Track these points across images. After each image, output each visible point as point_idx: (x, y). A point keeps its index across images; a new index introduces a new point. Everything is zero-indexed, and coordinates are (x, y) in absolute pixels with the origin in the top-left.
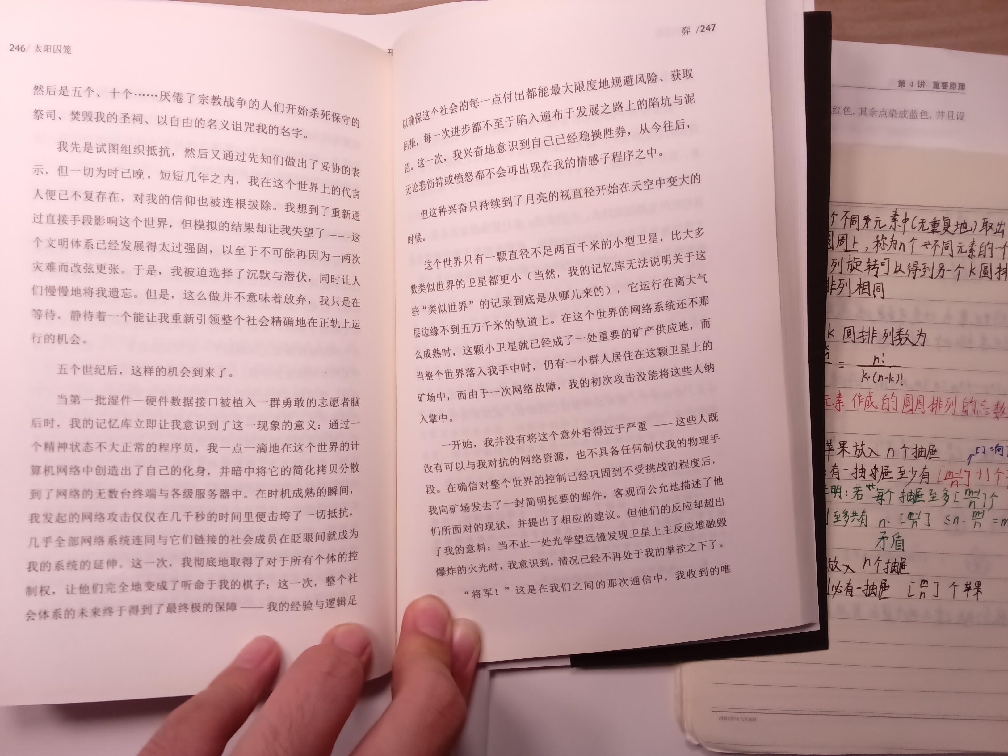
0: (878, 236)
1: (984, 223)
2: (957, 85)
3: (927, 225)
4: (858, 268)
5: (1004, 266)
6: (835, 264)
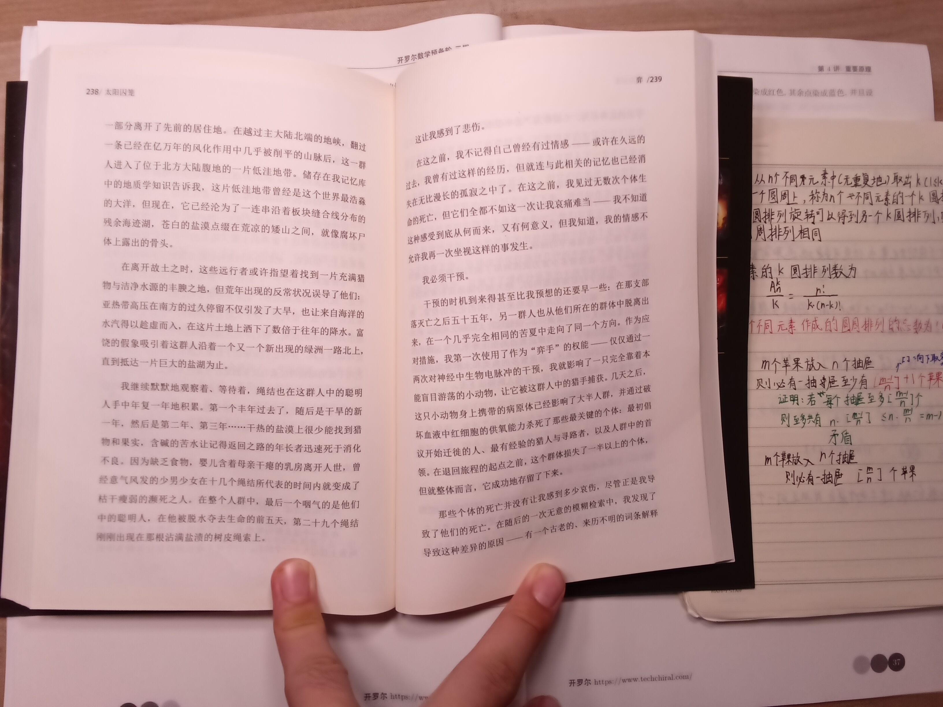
0: (812, 191)
1: (895, 177)
2: (865, 68)
3: (851, 180)
5: (912, 211)
6: (780, 215)
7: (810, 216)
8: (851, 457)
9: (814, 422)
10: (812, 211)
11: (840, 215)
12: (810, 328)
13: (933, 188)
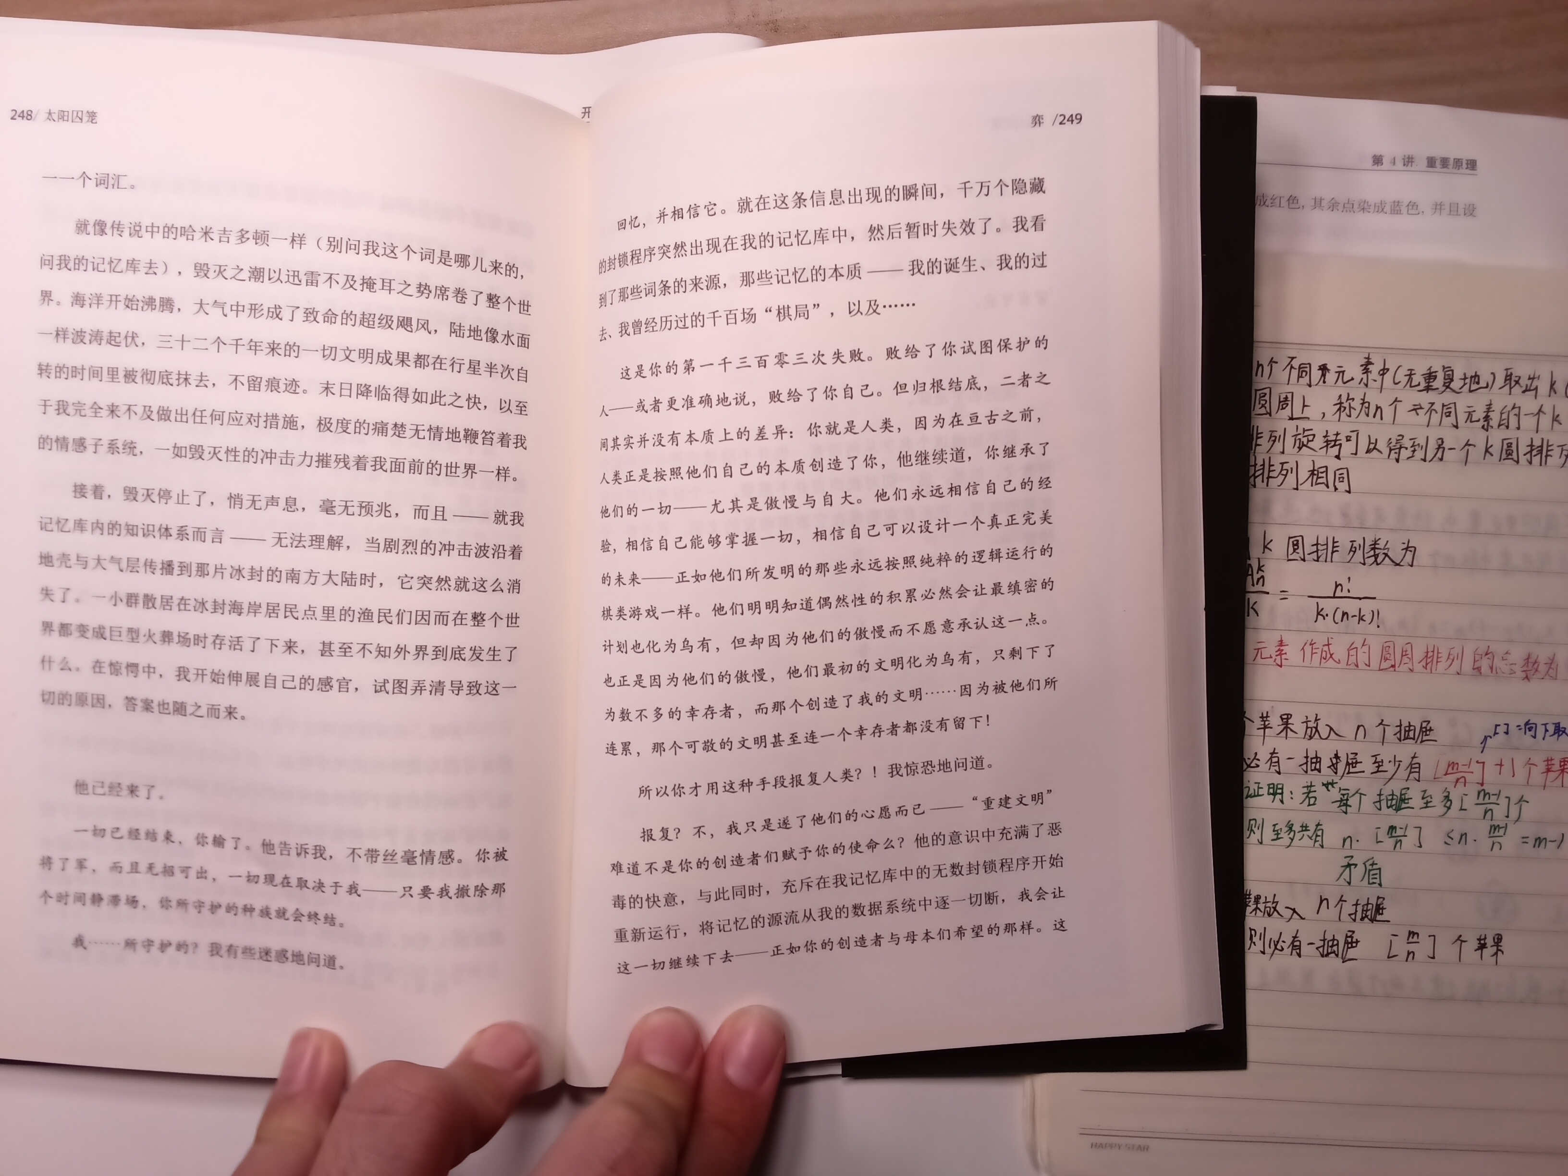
0: (1341, 396)
1: (1507, 376)
2: (1464, 163)
3: (1418, 379)
4: (1310, 445)
5: (1537, 443)
6: (1273, 438)
7: (1333, 443)
8: (1379, 909)
9: (1311, 838)
10: (1337, 434)
11: (1391, 445)
12: (1317, 658)
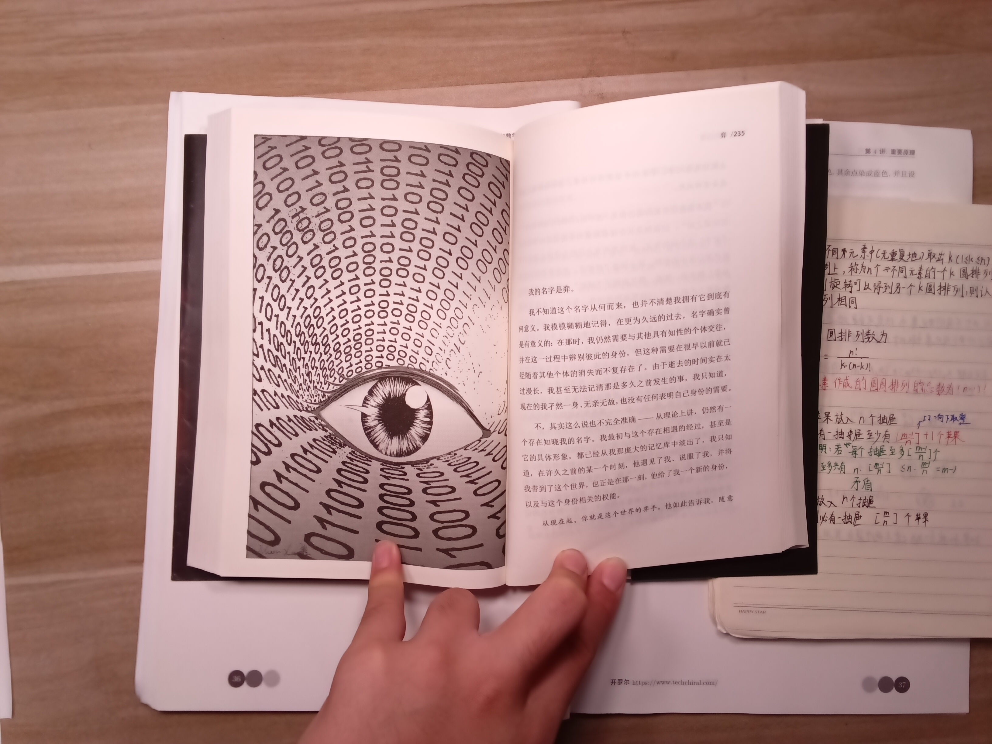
0: (852, 264)
1: (929, 254)
2: (909, 152)
3: (888, 255)
4: (838, 286)
5: (943, 285)
7: (848, 286)
8: (871, 501)
9: (839, 469)
10: (850, 281)
11: (875, 286)
12: (841, 386)
13: (964, 265)
